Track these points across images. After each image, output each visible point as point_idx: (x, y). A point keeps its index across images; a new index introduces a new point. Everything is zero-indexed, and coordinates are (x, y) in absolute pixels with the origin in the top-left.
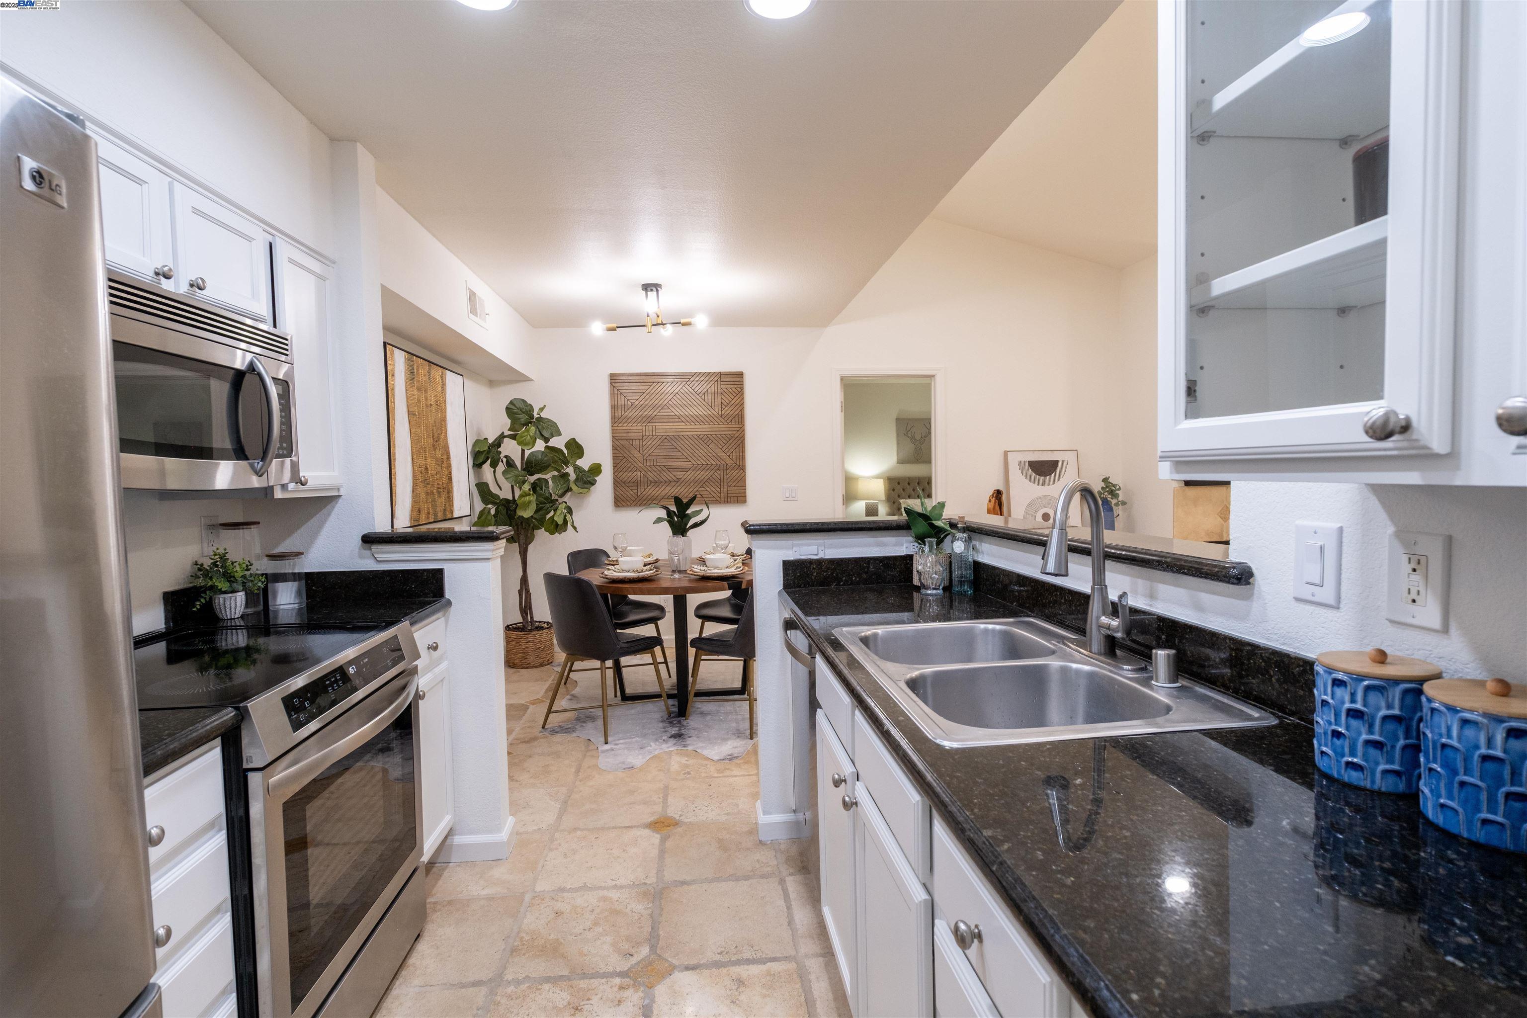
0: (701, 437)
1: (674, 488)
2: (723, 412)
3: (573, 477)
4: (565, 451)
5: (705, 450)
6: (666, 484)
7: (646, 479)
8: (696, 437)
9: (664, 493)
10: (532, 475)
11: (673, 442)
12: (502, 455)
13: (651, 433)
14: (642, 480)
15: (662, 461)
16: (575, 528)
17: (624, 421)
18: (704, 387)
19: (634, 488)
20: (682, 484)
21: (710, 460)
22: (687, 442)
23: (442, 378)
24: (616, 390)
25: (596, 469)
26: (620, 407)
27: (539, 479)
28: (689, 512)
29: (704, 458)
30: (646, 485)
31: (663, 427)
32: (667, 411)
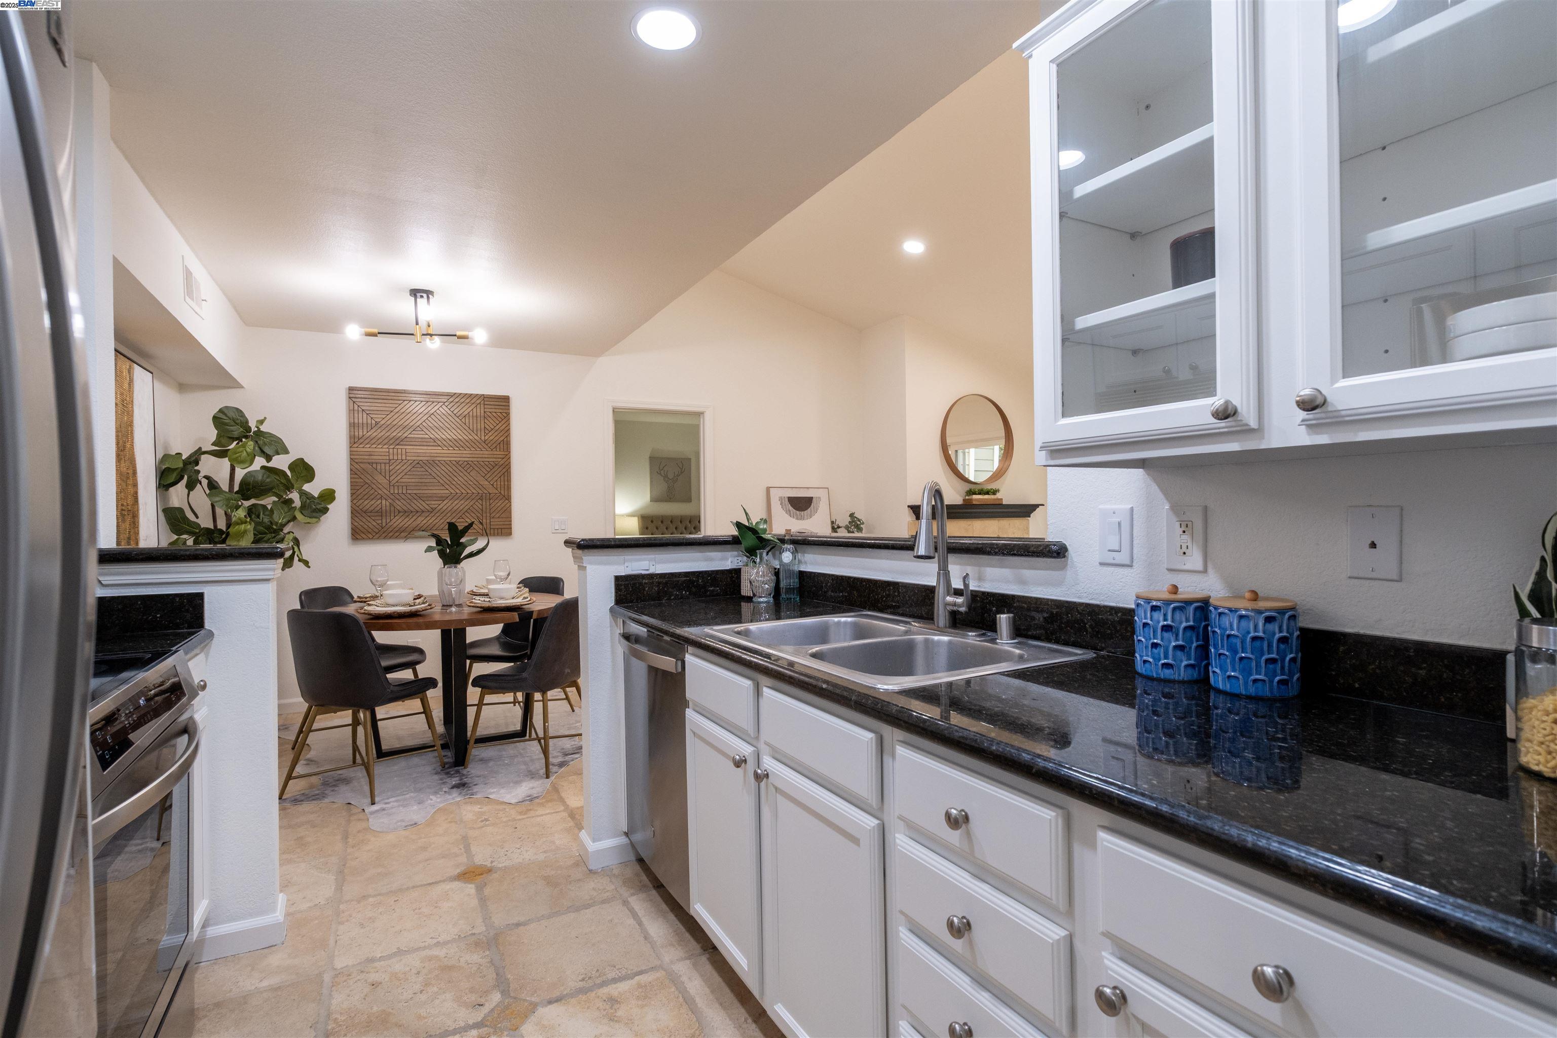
0: (460, 463)
1: (428, 518)
2: (486, 438)
3: (297, 503)
4: (289, 473)
5: (465, 478)
6: (418, 514)
7: (392, 509)
8: (454, 462)
9: (415, 524)
10: (247, 499)
11: (427, 468)
12: (200, 477)
13: (400, 457)
14: (388, 508)
15: (412, 488)
16: (306, 563)
17: (367, 441)
18: (466, 410)
19: (377, 518)
20: (438, 515)
21: (471, 488)
22: (443, 468)
23: (129, 372)
24: (356, 407)
25: (329, 496)
26: (361, 425)
27: (253, 505)
28: (463, 540)
29: (463, 486)
30: (392, 515)
31: (415, 451)
32: (420, 433)
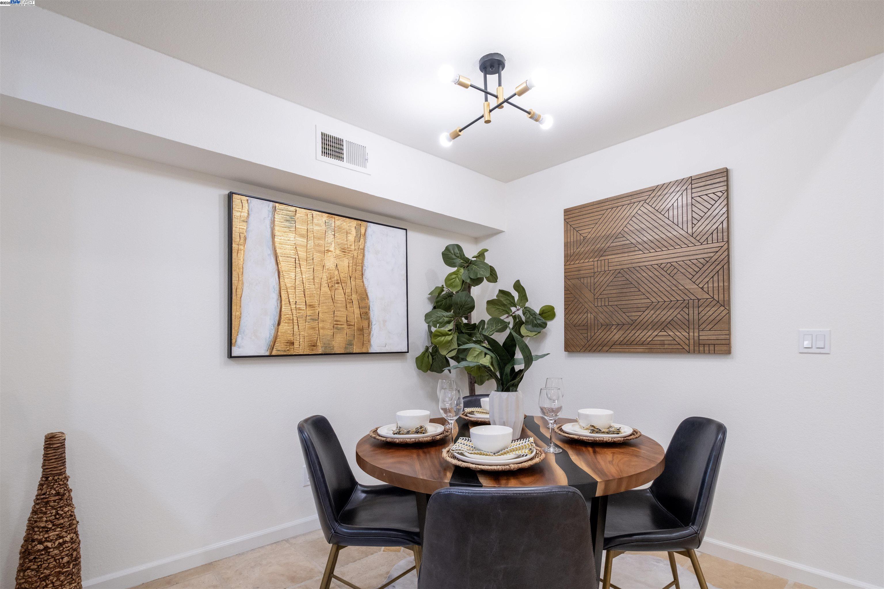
0: (662, 266)
1: (628, 332)
2: (694, 230)
7: (596, 322)
8: (656, 266)
11: (628, 276)
13: (603, 268)
14: (592, 322)
15: (614, 299)
17: (577, 257)
19: (584, 331)
20: (638, 327)
21: (675, 295)
22: (644, 274)
23: (361, 230)
24: (569, 226)
25: (548, 312)
29: (666, 293)
30: (596, 328)
31: (617, 260)
32: (621, 239)
